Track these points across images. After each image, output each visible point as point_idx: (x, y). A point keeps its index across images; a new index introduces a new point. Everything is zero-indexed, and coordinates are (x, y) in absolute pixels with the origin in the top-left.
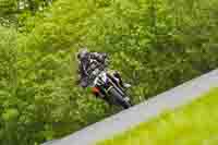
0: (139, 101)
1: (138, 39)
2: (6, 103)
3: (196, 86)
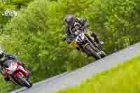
2: (41, 47)
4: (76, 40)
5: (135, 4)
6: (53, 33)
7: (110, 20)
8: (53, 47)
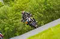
0: (42, 25)
1: (42, 8)
2: (6, 26)
3: (59, 21)
4: (27, 21)
5: (46, 8)
6: (11, 20)
7: (35, 14)
8: (11, 26)
